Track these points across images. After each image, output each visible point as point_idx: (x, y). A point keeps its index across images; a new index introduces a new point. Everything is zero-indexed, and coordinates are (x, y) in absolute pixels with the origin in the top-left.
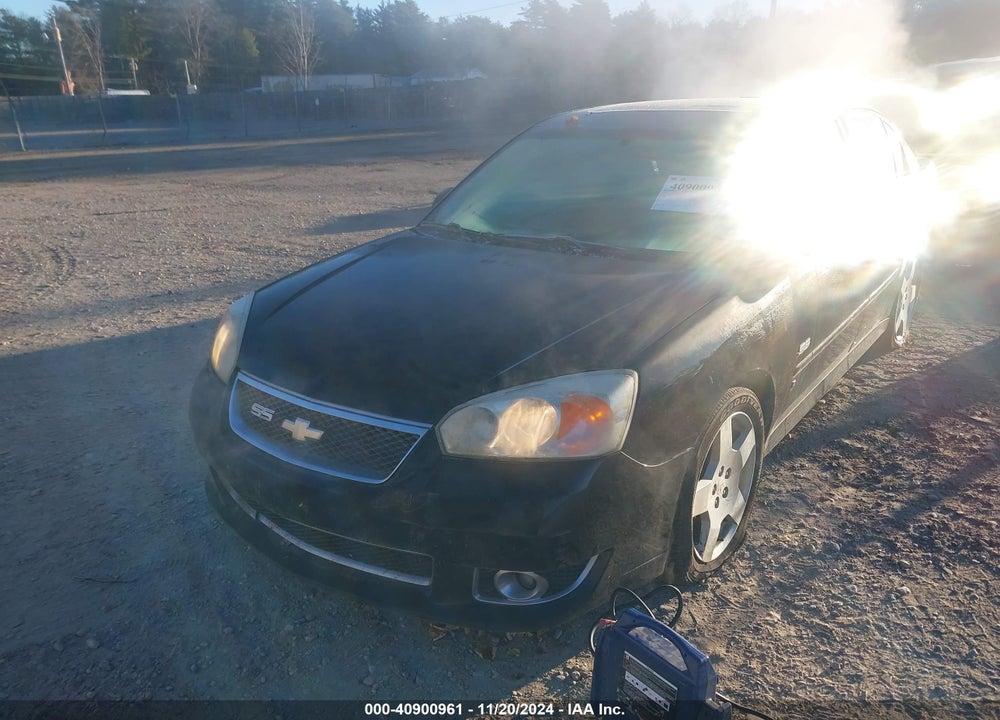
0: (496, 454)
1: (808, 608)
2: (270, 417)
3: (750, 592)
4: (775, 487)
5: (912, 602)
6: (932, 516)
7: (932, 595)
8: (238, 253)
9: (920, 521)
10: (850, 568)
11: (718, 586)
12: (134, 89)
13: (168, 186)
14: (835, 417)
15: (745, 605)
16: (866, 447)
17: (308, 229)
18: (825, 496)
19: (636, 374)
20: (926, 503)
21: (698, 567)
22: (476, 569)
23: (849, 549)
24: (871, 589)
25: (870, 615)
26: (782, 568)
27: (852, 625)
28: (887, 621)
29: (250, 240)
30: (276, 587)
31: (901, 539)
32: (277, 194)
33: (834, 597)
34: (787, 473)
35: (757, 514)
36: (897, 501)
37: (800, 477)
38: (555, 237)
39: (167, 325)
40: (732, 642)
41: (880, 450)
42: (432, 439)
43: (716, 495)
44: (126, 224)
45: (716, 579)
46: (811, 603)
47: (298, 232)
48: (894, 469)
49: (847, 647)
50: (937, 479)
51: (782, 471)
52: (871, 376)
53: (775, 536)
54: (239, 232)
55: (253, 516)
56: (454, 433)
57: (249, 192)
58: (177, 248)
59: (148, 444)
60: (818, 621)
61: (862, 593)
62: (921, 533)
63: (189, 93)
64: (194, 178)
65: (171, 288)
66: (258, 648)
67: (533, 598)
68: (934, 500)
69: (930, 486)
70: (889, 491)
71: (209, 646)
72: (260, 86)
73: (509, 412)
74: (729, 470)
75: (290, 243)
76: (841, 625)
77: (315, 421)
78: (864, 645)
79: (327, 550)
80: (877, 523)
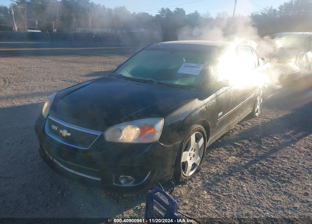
0: (121, 141)
1: (215, 191)
2: (57, 129)
3: (199, 185)
4: (212, 155)
5: (245, 189)
6: (256, 165)
7: (252, 187)
8: (62, 81)
9: (252, 166)
10: (229, 179)
11: (190, 184)
12: (36, 30)
13: (43, 60)
14: (234, 136)
15: (197, 189)
16: (241, 145)
17: (85, 75)
18: (226, 159)
19: (164, 119)
20: (255, 161)
21: (184, 177)
22: (114, 175)
23: (230, 174)
24: (234, 185)
25: (232, 193)
26: (210, 179)
27: (227, 195)
28: (237, 194)
29: (66, 78)
30: (58, 181)
31: (246, 171)
32: (77, 64)
33: (223, 187)
34: (216, 152)
35: (205, 163)
36: (247, 161)
37: (220, 153)
38: (149, 79)
39: (37, 103)
40: (191, 199)
41: (245, 146)
42: (102, 137)
43: (190, 156)
44: (28, 71)
45: (189, 181)
46: (216, 189)
47: (81, 76)
48: (248, 151)
49: (224, 201)
50: (260, 155)
51: (215, 151)
52: (247, 124)
53: (209, 170)
54: (63, 75)
55: (52, 159)
56: (109, 135)
57: (68, 63)
58: (43, 79)
59: (25, 138)
60: (217, 194)
61: (231, 186)
62: (252, 170)
63: (54, 32)
64: (52, 58)
65: (40, 91)
66: (49, 198)
67: (131, 184)
68: (258, 161)
69: (257, 157)
70: (245, 158)
71: (34, 197)
72: (76, 31)
73: (125, 129)
74: (195, 149)
75: (79, 79)
76: (224, 195)
77: (69, 130)
78: (229, 201)
79: (71, 169)
80: (240, 167)
